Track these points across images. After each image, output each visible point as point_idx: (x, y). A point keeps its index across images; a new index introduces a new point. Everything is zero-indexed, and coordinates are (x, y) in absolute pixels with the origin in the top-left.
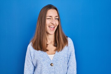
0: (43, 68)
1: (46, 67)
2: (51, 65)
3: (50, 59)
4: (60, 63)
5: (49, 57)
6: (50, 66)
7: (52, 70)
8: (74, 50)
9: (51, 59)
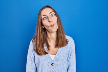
0: (44, 67)
1: (47, 67)
2: (52, 64)
3: (51, 59)
4: (60, 63)
5: (50, 57)
6: (51, 66)
7: (53, 70)
8: (75, 50)
9: (53, 59)
